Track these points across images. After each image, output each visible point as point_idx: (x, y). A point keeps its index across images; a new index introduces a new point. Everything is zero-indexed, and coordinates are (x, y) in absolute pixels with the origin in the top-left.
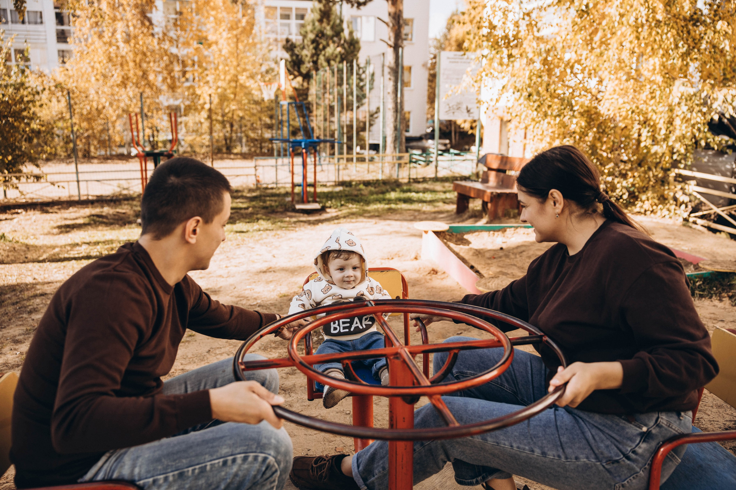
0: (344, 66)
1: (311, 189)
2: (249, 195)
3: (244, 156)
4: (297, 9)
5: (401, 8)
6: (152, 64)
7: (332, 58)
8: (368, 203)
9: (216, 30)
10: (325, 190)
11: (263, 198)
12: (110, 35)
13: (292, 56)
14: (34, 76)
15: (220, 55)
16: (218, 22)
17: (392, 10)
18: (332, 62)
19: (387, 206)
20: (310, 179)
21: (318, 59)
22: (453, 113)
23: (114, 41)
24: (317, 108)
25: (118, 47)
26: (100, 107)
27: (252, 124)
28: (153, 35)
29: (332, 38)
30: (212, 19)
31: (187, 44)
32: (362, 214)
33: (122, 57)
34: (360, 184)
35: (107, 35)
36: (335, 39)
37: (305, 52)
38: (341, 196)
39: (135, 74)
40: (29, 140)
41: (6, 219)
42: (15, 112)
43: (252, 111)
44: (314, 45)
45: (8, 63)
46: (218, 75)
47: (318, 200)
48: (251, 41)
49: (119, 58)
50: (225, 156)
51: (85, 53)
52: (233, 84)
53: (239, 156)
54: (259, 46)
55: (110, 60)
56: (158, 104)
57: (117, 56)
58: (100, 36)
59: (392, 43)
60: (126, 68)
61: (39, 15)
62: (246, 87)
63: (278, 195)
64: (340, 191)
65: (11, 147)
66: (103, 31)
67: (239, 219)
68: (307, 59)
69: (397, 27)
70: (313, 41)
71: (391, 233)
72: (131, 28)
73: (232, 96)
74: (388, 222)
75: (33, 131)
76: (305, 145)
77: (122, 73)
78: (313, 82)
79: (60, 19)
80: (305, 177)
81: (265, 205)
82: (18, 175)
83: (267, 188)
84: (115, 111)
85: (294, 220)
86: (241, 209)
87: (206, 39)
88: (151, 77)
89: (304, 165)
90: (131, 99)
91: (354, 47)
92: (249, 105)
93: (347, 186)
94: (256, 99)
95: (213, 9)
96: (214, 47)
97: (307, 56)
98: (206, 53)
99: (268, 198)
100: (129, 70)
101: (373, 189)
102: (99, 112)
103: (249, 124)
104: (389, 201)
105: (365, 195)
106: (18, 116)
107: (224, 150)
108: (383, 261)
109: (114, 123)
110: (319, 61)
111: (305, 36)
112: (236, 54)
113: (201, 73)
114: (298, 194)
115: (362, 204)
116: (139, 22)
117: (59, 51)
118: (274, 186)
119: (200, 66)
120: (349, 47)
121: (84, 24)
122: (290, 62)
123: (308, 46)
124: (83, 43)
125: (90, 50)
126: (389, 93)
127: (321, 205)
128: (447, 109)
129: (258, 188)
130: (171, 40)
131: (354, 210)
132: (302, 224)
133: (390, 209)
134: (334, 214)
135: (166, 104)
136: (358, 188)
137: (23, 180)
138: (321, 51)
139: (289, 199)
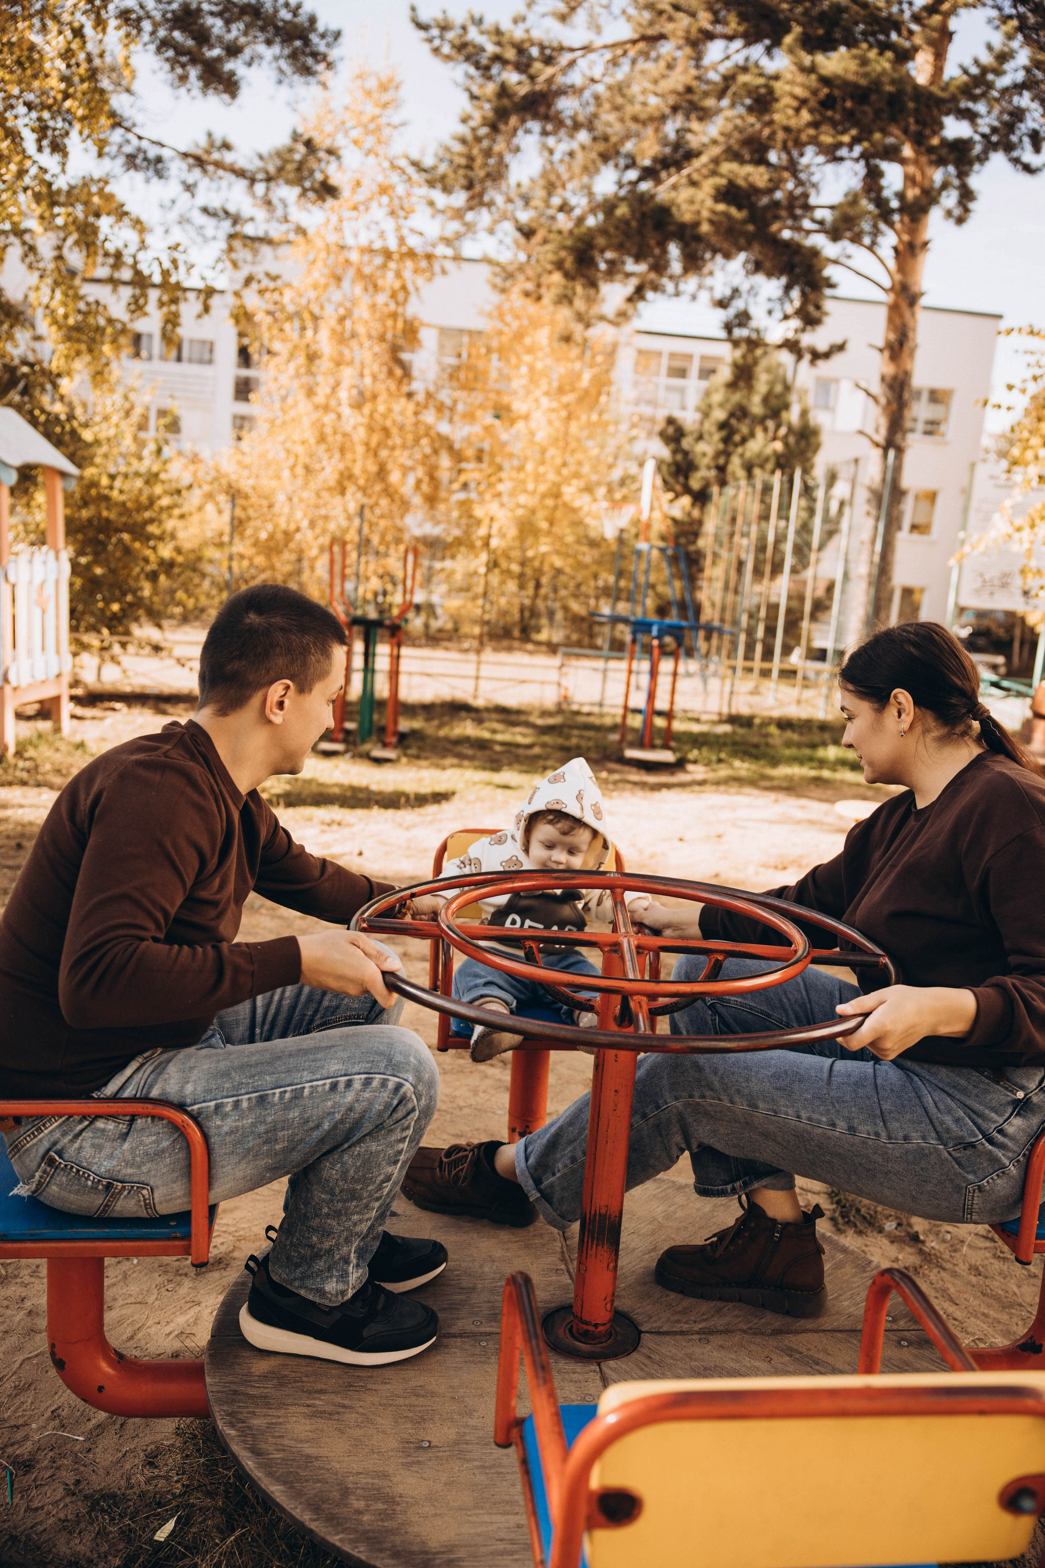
0: (777, 479)
1: (660, 722)
2: (540, 722)
3: (552, 648)
4: (703, 358)
5: (908, 367)
6: (397, 453)
7: (757, 461)
8: (775, 762)
9: (528, 393)
10: (696, 728)
11: (566, 730)
12: (328, 390)
13: (674, 452)
14: (183, 461)
15: (532, 442)
16: (534, 376)
17: (890, 369)
18: (757, 472)
19: (813, 773)
20: (662, 704)
21: (727, 462)
22: (992, 594)
23: (333, 403)
24: (714, 563)
25: (339, 416)
26: (292, 527)
27: (578, 586)
28: (410, 395)
29: (762, 421)
30: (524, 370)
31: (470, 417)
32: (753, 782)
33: (345, 435)
34: (769, 724)
35: (322, 391)
36: (771, 424)
37: (702, 447)
38: (725, 744)
39: (364, 471)
40: (153, 577)
41: (93, 718)
42: (135, 524)
43: (580, 557)
44: (724, 433)
45: (142, 435)
46: (523, 482)
47: (673, 744)
48: (594, 417)
49: (339, 438)
50: (516, 644)
51: (278, 422)
52: (550, 502)
53: (544, 648)
54: (611, 429)
55: (322, 439)
56: (400, 530)
57: (335, 433)
58: (310, 392)
59: (880, 438)
60: (349, 456)
61: (208, 346)
62: (575, 511)
63: (598, 728)
64: (725, 735)
65: (120, 588)
66: (317, 384)
67: (510, 764)
68: (706, 461)
69: (895, 406)
70: (723, 426)
71: (799, 822)
72: (368, 380)
73: (544, 525)
74: (803, 802)
75: (162, 562)
76: (659, 630)
77: (341, 466)
78: (711, 509)
79: (244, 356)
80: (651, 696)
81: (567, 743)
82: (124, 639)
83: (578, 713)
84: (316, 538)
85: (616, 777)
86: (518, 746)
87: (508, 408)
88: (395, 477)
89: (654, 673)
90: (349, 518)
91: (808, 444)
92: (577, 547)
93: (742, 725)
94: (593, 534)
95: (530, 350)
96: (520, 426)
97: (704, 455)
98: (504, 436)
99: (575, 732)
100: (354, 461)
101: (795, 737)
102: (288, 536)
103: (572, 584)
104: (822, 763)
105: (773, 747)
106: (139, 532)
107: (516, 633)
108: (762, 870)
109: (313, 560)
110: (730, 468)
111: (706, 415)
112: (563, 441)
113: (490, 476)
114: (634, 730)
115: (762, 762)
116: (385, 369)
117: (235, 417)
118: (596, 710)
119: (492, 463)
120: (797, 442)
121: (282, 367)
122: (669, 465)
123: (711, 435)
124: (277, 405)
125: (287, 418)
126: (862, 543)
127: (678, 755)
128: (978, 583)
129: (559, 711)
130: (440, 408)
131: (743, 773)
132: (629, 786)
133: (818, 781)
134: (699, 777)
135: (418, 532)
136: (764, 731)
137: (131, 648)
138: (736, 445)
139: (615, 737)
